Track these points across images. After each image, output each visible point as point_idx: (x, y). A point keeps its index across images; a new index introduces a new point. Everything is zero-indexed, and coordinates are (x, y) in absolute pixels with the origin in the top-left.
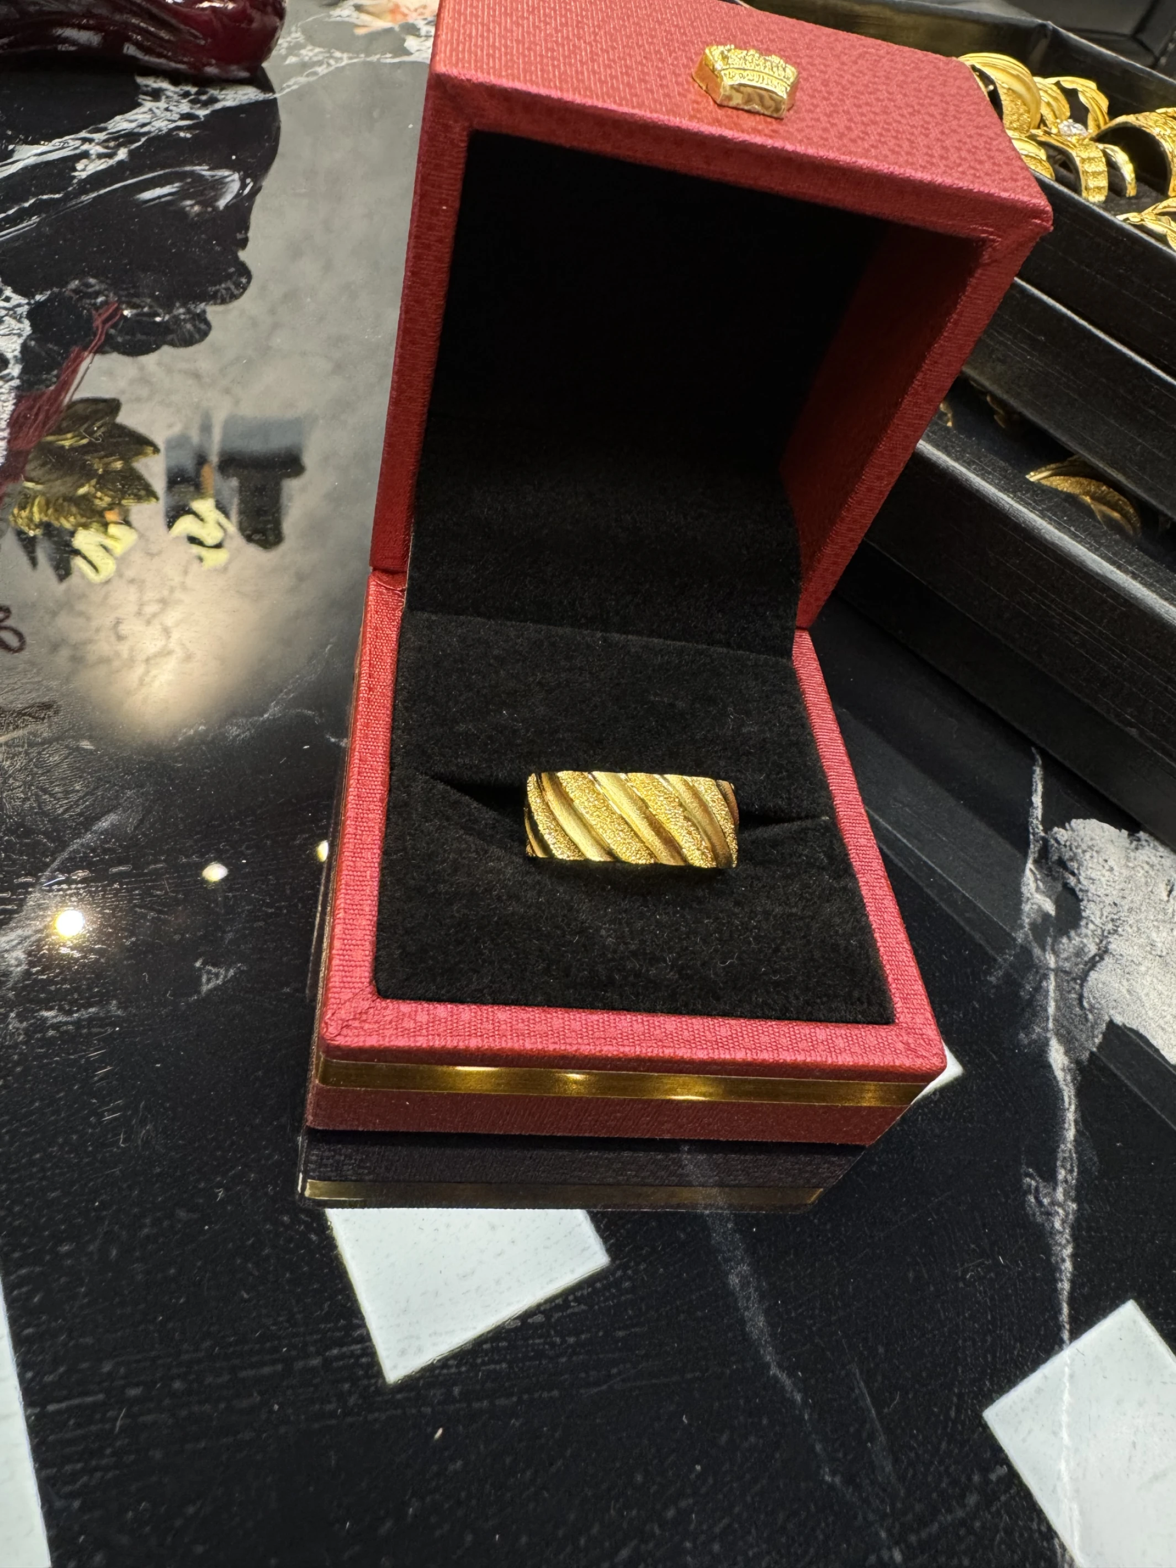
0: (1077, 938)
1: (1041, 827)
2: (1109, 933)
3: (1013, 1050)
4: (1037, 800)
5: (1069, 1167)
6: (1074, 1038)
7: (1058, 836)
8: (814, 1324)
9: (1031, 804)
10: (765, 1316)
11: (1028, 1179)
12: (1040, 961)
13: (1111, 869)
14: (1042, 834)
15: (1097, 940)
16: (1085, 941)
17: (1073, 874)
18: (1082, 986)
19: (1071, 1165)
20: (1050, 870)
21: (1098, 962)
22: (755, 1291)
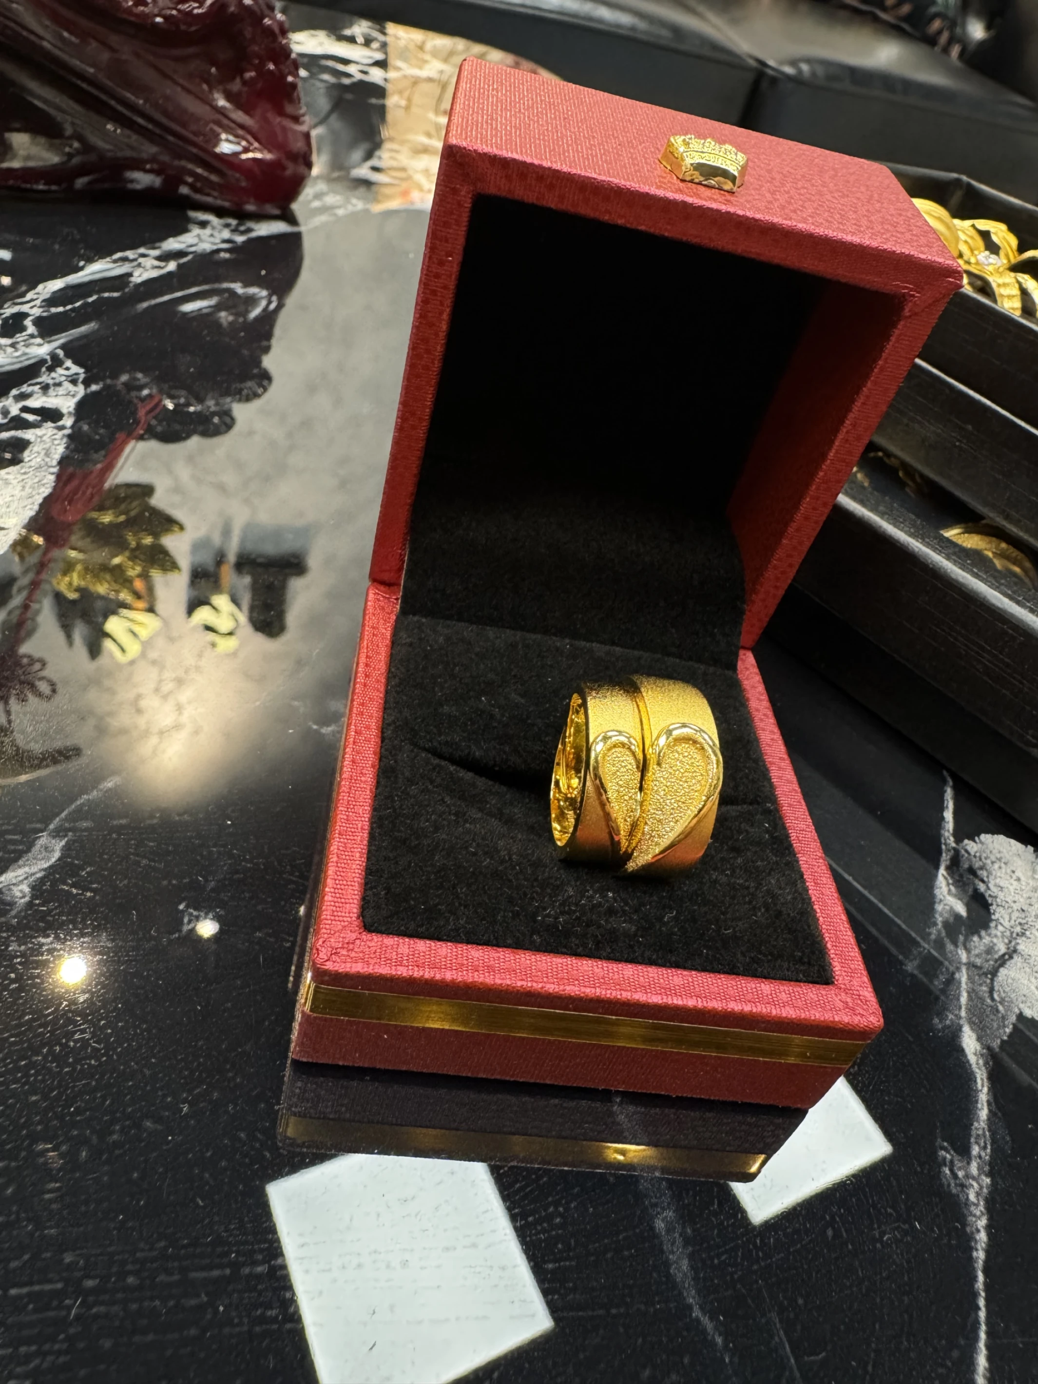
0: (987, 938)
1: (952, 839)
2: (1018, 935)
3: (927, 1034)
4: (949, 815)
5: (982, 1144)
6: (984, 1026)
7: (969, 848)
8: (735, 1272)
9: (943, 818)
10: (689, 1261)
11: (943, 1153)
12: (953, 955)
13: (1018, 879)
14: (954, 845)
15: (1006, 941)
16: (995, 940)
17: (983, 881)
18: (992, 980)
19: (985, 1144)
20: (961, 876)
21: (1008, 960)
22: (681, 1235)
